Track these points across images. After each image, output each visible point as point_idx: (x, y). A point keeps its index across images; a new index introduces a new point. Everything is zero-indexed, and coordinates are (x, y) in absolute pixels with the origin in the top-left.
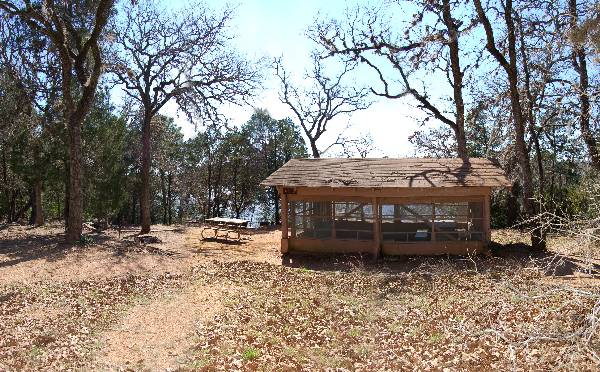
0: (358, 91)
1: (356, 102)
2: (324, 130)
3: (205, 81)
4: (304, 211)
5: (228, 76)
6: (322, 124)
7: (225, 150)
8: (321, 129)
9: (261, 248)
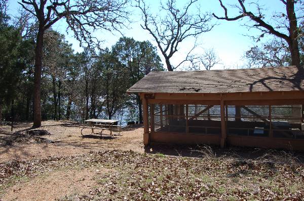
0: (202, 17)
1: (201, 26)
2: (176, 50)
3: (82, 11)
4: (161, 112)
5: (99, 7)
6: (175, 45)
7: (99, 67)
8: (174, 49)
9: (128, 141)
